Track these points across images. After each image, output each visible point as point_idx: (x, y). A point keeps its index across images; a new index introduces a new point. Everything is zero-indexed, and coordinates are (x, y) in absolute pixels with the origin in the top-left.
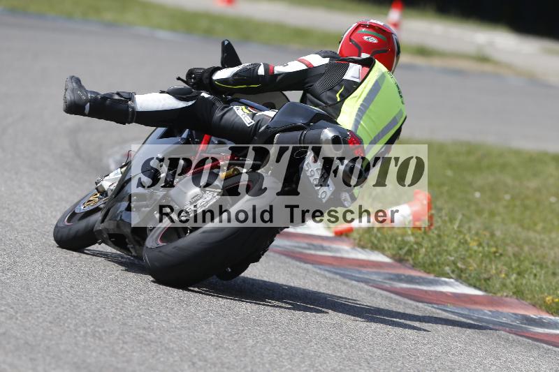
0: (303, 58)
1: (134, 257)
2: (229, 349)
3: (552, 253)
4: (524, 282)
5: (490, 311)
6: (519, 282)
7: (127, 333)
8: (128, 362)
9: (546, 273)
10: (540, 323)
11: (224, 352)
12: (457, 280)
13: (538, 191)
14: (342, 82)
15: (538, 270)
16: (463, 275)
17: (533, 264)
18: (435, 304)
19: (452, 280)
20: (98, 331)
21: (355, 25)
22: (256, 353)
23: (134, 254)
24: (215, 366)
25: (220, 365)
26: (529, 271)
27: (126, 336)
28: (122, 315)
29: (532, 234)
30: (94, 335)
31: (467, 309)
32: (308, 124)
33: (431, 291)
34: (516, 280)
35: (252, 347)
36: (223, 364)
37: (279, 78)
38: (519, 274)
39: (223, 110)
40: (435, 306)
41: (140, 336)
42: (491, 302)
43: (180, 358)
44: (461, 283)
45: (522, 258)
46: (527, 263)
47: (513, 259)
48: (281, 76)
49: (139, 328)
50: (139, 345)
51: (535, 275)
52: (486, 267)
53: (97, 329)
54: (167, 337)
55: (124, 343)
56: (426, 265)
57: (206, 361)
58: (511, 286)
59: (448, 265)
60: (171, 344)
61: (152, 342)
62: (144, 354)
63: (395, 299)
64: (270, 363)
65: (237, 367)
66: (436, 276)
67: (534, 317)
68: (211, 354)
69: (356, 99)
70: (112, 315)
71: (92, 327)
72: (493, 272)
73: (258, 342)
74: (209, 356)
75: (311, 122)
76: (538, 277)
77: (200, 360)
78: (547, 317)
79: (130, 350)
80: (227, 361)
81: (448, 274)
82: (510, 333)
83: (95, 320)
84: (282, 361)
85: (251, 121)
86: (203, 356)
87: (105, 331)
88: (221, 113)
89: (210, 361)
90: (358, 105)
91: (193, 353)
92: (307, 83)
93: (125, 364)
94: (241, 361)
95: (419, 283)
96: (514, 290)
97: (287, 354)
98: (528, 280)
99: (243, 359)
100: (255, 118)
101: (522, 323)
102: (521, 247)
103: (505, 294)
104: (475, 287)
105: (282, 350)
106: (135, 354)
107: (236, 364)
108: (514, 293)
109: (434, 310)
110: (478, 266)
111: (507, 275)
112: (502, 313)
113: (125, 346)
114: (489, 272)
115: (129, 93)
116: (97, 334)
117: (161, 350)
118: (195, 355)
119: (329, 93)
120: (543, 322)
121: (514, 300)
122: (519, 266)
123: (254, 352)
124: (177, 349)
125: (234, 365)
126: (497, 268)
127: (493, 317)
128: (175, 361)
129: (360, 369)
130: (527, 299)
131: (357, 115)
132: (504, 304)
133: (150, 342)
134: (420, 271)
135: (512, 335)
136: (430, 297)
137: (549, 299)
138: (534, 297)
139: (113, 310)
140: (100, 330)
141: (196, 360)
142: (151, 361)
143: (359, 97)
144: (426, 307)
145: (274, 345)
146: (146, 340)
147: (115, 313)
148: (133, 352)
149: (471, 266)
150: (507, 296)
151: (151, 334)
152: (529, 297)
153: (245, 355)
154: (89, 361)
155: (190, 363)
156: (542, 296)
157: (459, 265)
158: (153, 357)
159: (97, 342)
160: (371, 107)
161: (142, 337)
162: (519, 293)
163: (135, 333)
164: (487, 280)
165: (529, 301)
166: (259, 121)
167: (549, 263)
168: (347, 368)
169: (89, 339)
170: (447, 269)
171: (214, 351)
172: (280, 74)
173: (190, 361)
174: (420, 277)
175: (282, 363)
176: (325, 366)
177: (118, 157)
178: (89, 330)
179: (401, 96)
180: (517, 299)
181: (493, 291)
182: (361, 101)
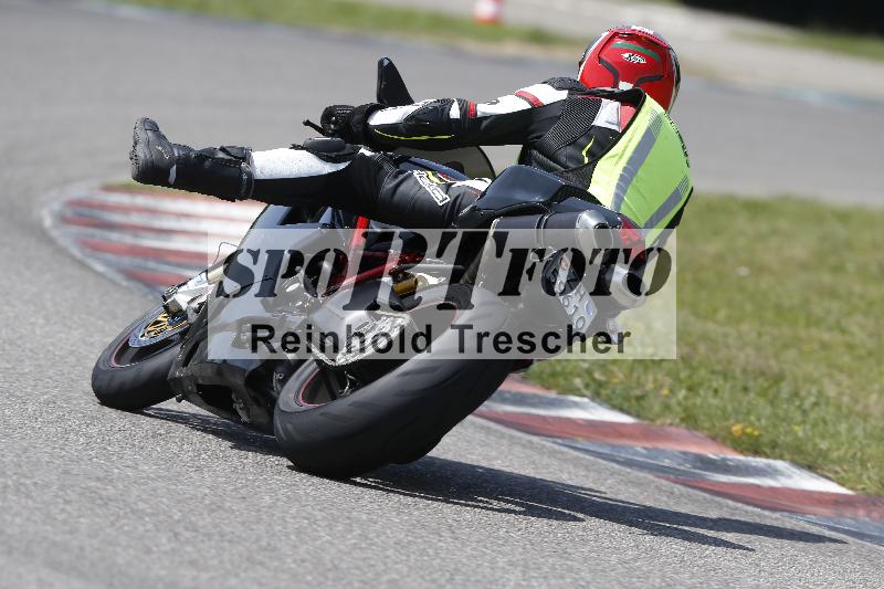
0: (526, 89)
1: (245, 424)
2: (233, 511)
3: (742, 356)
4: (698, 401)
5: (646, 448)
6: (690, 403)
7: (72, 486)
8: (71, 532)
9: (733, 387)
10: (723, 467)
11: (225, 515)
12: (593, 399)
13: (720, 258)
14: (591, 131)
15: (721, 382)
16: (603, 392)
17: (713, 372)
18: (559, 437)
19: (586, 400)
20: (24, 484)
21: (605, 34)
22: (275, 518)
23: (244, 418)
24: (210, 539)
25: (217, 538)
26: (707, 384)
27: (69, 492)
28: (62, 457)
29: (710, 326)
30: (18, 491)
31: (609, 445)
32: (548, 204)
33: (554, 418)
34: (686, 398)
35: (270, 507)
36: (222, 535)
37: (485, 123)
38: (690, 389)
39: (396, 177)
40: (559, 441)
41: (91, 492)
42: (646, 434)
43: (155, 526)
44: (600, 404)
45: (695, 364)
46: (702, 372)
47: (681, 365)
48: (489, 120)
49: (89, 478)
50: (89, 506)
51: (716, 391)
52: (639, 378)
53: (22, 480)
54: (135, 492)
55: (67, 502)
56: (545, 376)
57: (196, 530)
58: (678, 409)
59: (579, 376)
60: (140, 503)
61: (110, 500)
62: (97, 520)
63: (496, 431)
64: (299, 532)
65: (245, 540)
66: (559, 394)
67: (715, 457)
68: (203, 519)
69: (616, 159)
70: (46, 458)
71: (15, 477)
72: (650, 386)
73: (278, 500)
74: (201, 523)
75: (552, 199)
76: (720, 394)
77: (187, 529)
78: (735, 457)
79: (75, 514)
80: (229, 529)
81: (579, 390)
82: (676, 482)
83: (20, 466)
84: (318, 531)
85: (445, 196)
86: (190, 522)
87: (35, 484)
88: (395, 183)
89: (201, 530)
90: (619, 170)
91: (176, 517)
92: (533, 132)
93: (68, 537)
94: (252, 530)
95: (533, 405)
96: (683, 415)
97: (324, 518)
98: (705, 399)
99: (254, 527)
100: (450, 191)
101: (695, 468)
102: (693, 346)
103: (668, 421)
104: (622, 410)
105: (316, 513)
106: (82, 520)
107: (244, 535)
108: (682, 420)
109: (556, 447)
110: (626, 376)
111: (671, 391)
112: (663, 451)
113: (68, 508)
114: (643, 386)
115: (243, 149)
116: (23, 489)
117: (126, 513)
118: (179, 521)
119: (570, 150)
120: (728, 466)
121: (682, 431)
122: (690, 377)
123: (273, 515)
124: (149, 511)
125: (239, 537)
126: (655, 381)
127: (650, 458)
128: (147, 531)
129: (440, 541)
130: (703, 428)
131: (618, 186)
132: (667, 437)
133: (107, 501)
134: (534, 385)
135: (678, 486)
136: (549, 427)
137: (737, 428)
138: (714, 426)
139: (49, 449)
140: (28, 482)
141: (180, 529)
142: (108, 530)
143: (621, 158)
144: (544, 443)
145: (304, 503)
146: (101, 498)
147: (52, 455)
148: (80, 517)
149: (616, 377)
150: (671, 425)
151: (109, 487)
152: (707, 425)
153: (259, 521)
154: (9, 531)
155: (171, 534)
156: (727, 423)
157: (597, 375)
158: (112, 524)
159: (23, 500)
160: (639, 172)
161: (95, 492)
162: (690, 420)
163: (83, 486)
164: (640, 398)
165: (706, 432)
166: (457, 197)
167: (738, 372)
168: (419, 540)
169: (10, 496)
170: (578, 382)
171: (209, 515)
172: (485, 118)
173: (171, 531)
174: (535, 396)
175: (316, 533)
176: (383, 538)
177: (56, 206)
178: (10, 483)
179: (686, 154)
180: (688, 429)
181: (651, 417)
182: (623, 163)
